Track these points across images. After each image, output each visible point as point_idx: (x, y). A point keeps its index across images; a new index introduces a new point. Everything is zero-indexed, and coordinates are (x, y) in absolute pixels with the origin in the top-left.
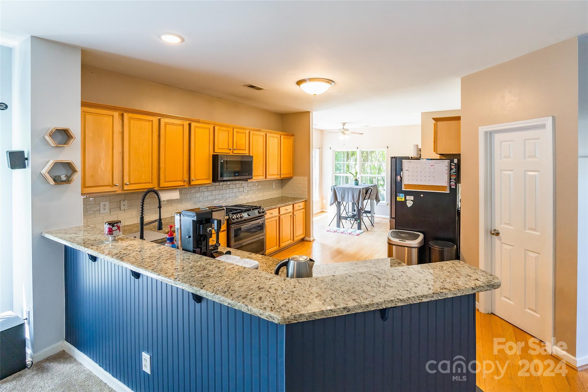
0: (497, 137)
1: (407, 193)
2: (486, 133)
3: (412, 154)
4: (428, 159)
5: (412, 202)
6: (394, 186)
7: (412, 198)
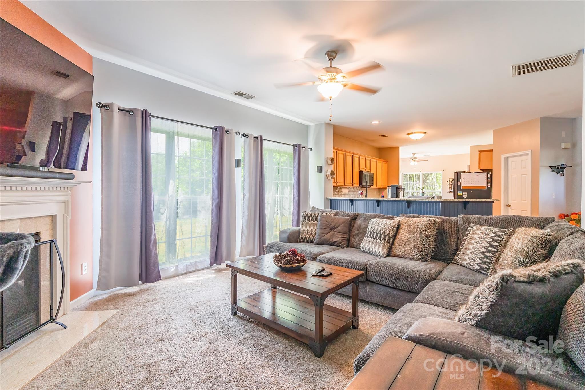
0: (510, 160)
1: (463, 191)
2: (505, 158)
3: (467, 170)
4: (475, 172)
5: (466, 196)
6: (456, 188)
7: (466, 193)
